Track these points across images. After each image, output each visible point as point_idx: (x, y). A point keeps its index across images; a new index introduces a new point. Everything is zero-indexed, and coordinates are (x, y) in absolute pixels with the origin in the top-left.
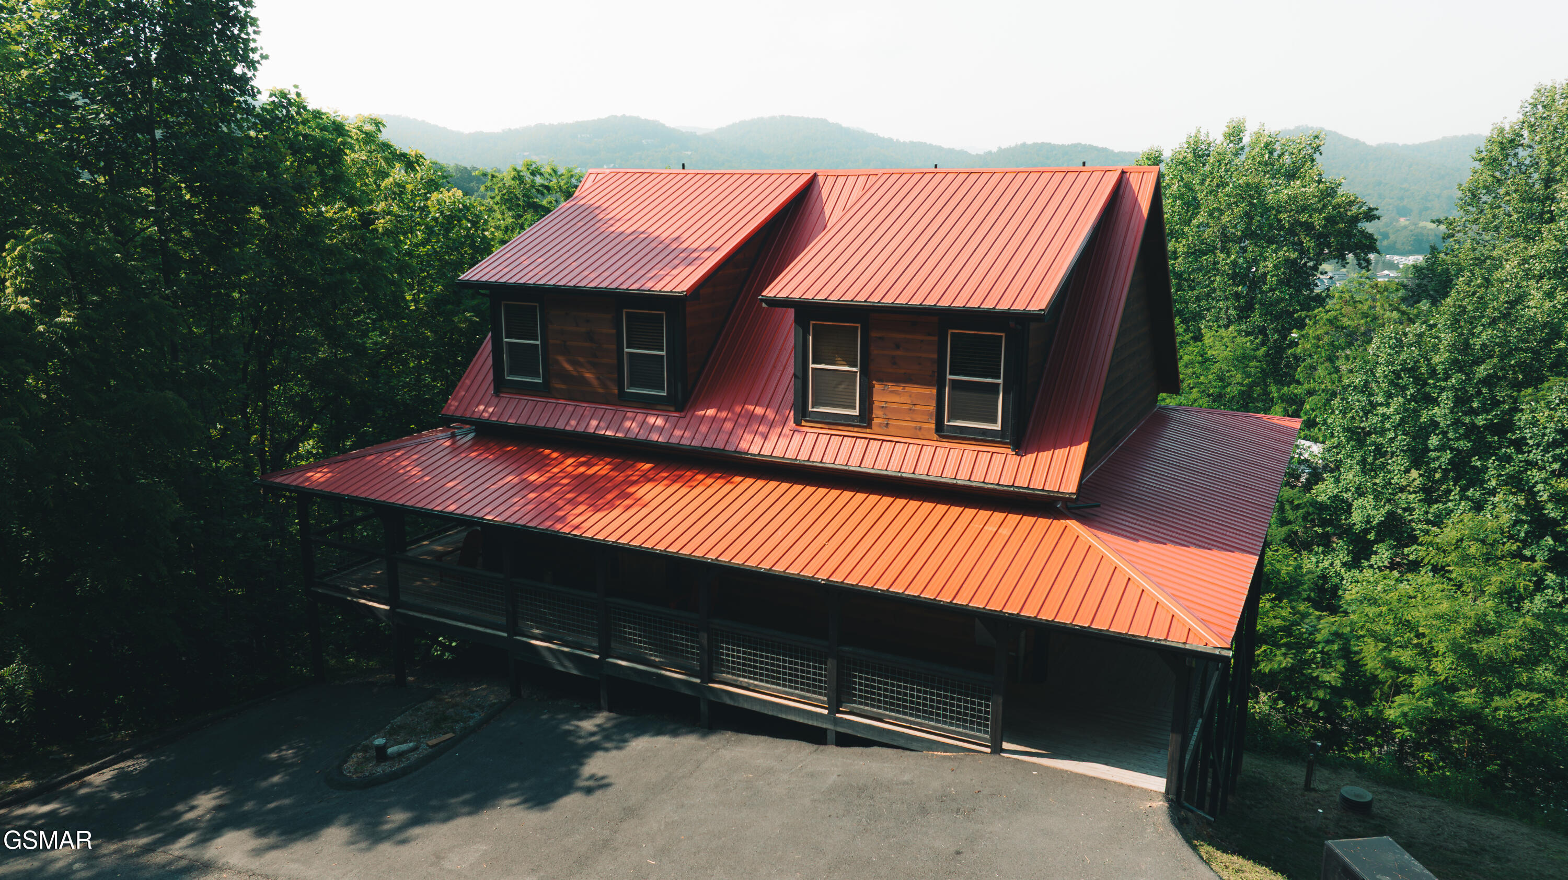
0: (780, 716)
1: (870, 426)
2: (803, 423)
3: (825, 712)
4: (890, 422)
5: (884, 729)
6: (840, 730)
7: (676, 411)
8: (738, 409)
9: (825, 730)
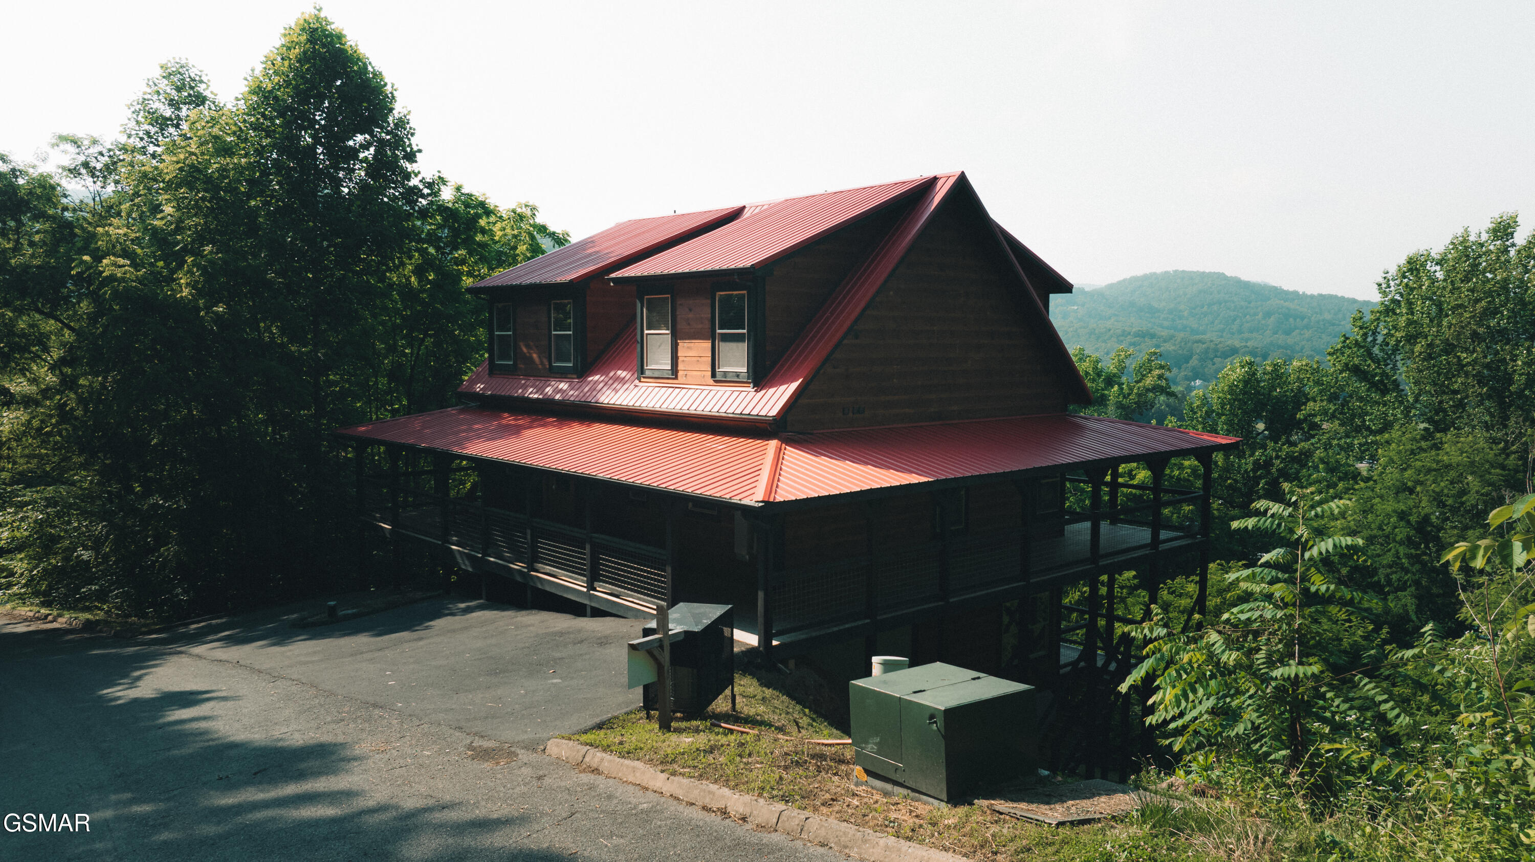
0: (565, 596)
1: (676, 378)
2: (642, 380)
3: (585, 590)
4: (689, 373)
5: (614, 602)
6: (593, 604)
7: (578, 378)
8: (612, 374)
9: (585, 605)
